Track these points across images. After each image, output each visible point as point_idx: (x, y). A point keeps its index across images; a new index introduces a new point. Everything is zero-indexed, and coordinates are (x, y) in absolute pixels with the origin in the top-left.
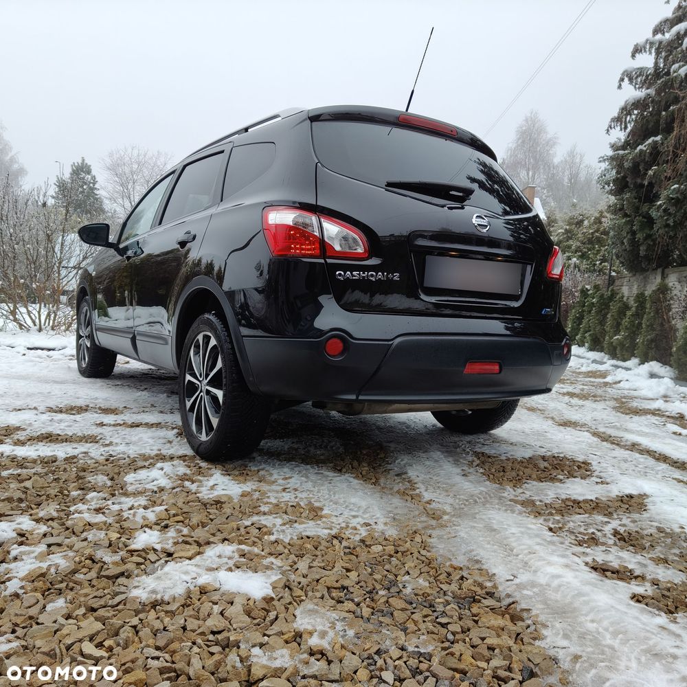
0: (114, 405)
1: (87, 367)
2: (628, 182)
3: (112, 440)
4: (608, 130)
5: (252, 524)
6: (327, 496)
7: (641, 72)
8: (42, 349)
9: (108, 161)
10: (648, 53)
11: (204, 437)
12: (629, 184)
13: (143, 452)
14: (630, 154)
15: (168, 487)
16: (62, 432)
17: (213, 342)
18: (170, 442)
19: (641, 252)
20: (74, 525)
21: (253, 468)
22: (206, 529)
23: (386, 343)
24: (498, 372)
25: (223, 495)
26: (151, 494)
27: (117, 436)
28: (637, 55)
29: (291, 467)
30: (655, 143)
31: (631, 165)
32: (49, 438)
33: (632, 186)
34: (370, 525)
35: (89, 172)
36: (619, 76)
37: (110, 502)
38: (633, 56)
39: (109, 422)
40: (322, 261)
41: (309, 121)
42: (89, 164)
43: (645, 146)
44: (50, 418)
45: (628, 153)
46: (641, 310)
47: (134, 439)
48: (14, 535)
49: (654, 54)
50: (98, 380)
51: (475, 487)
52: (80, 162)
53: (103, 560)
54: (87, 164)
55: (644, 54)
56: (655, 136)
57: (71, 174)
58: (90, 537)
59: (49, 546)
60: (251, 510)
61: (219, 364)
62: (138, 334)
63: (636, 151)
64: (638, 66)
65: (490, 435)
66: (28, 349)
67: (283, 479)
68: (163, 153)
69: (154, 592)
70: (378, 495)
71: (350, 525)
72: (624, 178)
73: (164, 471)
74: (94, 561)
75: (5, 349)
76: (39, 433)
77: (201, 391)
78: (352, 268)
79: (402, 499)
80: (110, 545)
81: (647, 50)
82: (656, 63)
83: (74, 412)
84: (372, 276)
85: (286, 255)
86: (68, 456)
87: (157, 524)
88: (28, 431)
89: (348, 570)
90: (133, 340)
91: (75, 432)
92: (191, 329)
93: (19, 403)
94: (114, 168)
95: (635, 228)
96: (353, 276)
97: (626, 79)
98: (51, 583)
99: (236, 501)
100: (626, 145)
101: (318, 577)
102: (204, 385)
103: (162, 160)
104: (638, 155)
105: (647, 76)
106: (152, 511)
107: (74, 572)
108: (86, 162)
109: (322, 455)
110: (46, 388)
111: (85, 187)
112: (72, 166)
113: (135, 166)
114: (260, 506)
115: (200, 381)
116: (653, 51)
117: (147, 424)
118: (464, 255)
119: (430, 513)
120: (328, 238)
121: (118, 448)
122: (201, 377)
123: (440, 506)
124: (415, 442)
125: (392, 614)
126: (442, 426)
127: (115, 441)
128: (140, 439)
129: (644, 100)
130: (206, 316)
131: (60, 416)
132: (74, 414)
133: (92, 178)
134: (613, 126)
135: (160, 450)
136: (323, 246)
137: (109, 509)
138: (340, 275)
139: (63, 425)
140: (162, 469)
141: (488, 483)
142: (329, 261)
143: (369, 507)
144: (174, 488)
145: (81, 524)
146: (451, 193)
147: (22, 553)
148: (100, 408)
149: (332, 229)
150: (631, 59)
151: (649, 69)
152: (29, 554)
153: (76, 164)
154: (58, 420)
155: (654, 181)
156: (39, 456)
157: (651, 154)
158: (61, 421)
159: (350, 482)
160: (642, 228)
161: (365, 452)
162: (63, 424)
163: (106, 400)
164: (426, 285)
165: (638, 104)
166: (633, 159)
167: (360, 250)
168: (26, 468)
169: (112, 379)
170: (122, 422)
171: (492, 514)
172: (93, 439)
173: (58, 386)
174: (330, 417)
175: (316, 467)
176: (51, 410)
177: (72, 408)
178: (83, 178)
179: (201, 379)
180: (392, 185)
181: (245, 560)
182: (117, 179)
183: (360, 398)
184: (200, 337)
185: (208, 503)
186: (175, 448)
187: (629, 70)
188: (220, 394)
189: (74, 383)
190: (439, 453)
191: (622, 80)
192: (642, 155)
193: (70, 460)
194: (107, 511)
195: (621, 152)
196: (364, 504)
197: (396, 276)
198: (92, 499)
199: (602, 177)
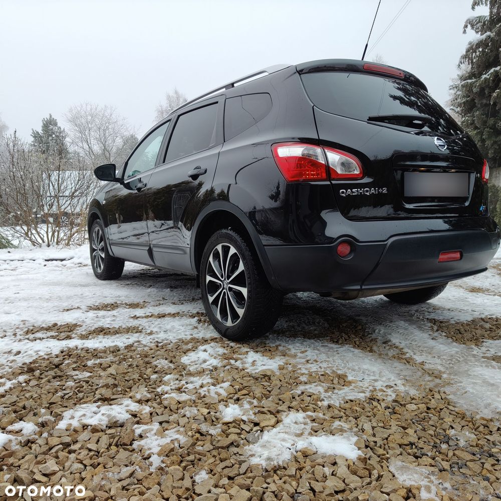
0: (136, 301)
1: (103, 272)
2: (475, 102)
3: (151, 329)
4: (459, 65)
5: (303, 393)
6: (343, 365)
7: (479, 20)
8: (56, 260)
9: (69, 116)
10: (484, 5)
11: (229, 323)
12: (477, 105)
13: (180, 337)
14: (477, 83)
15: (219, 365)
16: (111, 326)
17: (233, 251)
18: (196, 328)
19: (489, 155)
20: (170, 404)
21: (272, 345)
22: (270, 399)
23: (383, 243)
24: (460, 258)
25: (266, 369)
26: (209, 372)
27: (153, 326)
28: (476, 7)
29: (300, 342)
30: (496, 72)
31: (478, 90)
32: (102, 331)
33: (479, 106)
34: (392, 387)
35: (56, 124)
36: (464, 24)
37: (183, 382)
38: (473, 8)
39: (141, 315)
40: (328, 183)
41: (297, 74)
42: (55, 118)
43: (488, 75)
44: (95, 315)
45: (475, 82)
46: (494, 198)
47: (168, 327)
48: (129, 416)
49: (489, 5)
50: (112, 281)
51: (449, 348)
52: (48, 117)
53: (210, 433)
54: (53, 119)
55: (481, 6)
56: (496, 66)
57: (43, 127)
58: (188, 414)
59: (161, 423)
60: (294, 381)
61: (241, 267)
62: (154, 246)
63: (482, 79)
64: (478, 16)
65: (428, 304)
66: (46, 260)
67: (301, 353)
68: (109, 107)
69: (269, 459)
70: (379, 361)
71: (377, 388)
72: (473, 100)
73: (208, 352)
74: (202, 435)
75: (29, 262)
76: (93, 328)
77: (223, 289)
78: (352, 186)
79: (400, 363)
80: (205, 419)
81: (484, 2)
82: (491, 12)
83: (109, 309)
84: (367, 191)
85: (299, 180)
86: (126, 345)
87: (231, 398)
88: (84, 326)
89: (404, 428)
90: (150, 252)
91: (120, 325)
92: (210, 241)
93: (65, 305)
94: (74, 120)
95: (484, 137)
96: (353, 192)
97: (469, 26)
98: (181, 456)
99: (278, 373)
100: (472, 75)
101: (386, 436)
102: (226, 284)
103: (109, 111)
104: (484, 82)
105: (484, 22)
106: (220, 388)
107: (194, 444)
108: (53, 117)
109: (315, 330)
110: (79, 291)
111: (53, 136)
112: (43, 121)
113: (90, 118)
114: (299, 377)
115: (221, 281)
116: (488, 3)
117: (169, 314)
118: (429, 169)
119: (431, 373)
120: (332, 165)
121: (159, 336)
122: (222, 278)
123: (433, 366)
124: (378, 315)
125: (466, 465)
126: (387, 299)
127: (155, 330)
128: (173, 327)
129: (485, 41)
130: (224, 231)
131: (102, 313)
132: (109, 310)
133: (58, 129)
134: (462, 62)
135: (192, 335)
136: (328, 170)
137: (186, 388)
138: (343, 192)
139: (108, 320)
140: (205, 351)
141: (455, 344)
142: (333, 182)
143: (381, 372)
144: (225, 367)
145: (174, 403)
146: (414, 122)
147: (146, 431)
148: (126, 304)
149: (334, 158)
150: (472, 10)
151: (485, 17)
152: (150, 431)
153: (46, 119)
154: (101, 316)
155: (497, 101)
156: (105, 347)
157: (493, 81)
158: (104, 317)
159: (353, 352)
160: (489, 137)
161: (345, 325)
162: (106, 319)
163: (126, 296)
164: (406, 195)
165: (480, 44)
166: (479, 85)
167: (357, 172)
168: (101, 357)
169: (122, 280)
170: (150, 314)
171: (479, 371)
172: (136, 330)
173: (86, 289)
174: (299, 299)
175: (319, 341)
176: (91, 308)
177: (106, 306)
178: (52, 129)
179: (222, 279)
180: (372, 119)
181: (317, 424)
182: (76, 128)
183: (363, 287)
184: (219, 248)
185: (259, 377)
186: (202, 332)
187: (471, 19)
188: (244, 291)
189: (95, 285)
190: (402, 322)
191: (466, 26)
192: (487, 82)
193: (129, 347)
194: (186, 390)
195: (469, 81)
196: (375, 369)
197: (385, 191)
198: (169, 380)
199: (454, 101)
